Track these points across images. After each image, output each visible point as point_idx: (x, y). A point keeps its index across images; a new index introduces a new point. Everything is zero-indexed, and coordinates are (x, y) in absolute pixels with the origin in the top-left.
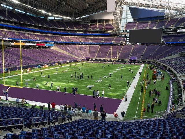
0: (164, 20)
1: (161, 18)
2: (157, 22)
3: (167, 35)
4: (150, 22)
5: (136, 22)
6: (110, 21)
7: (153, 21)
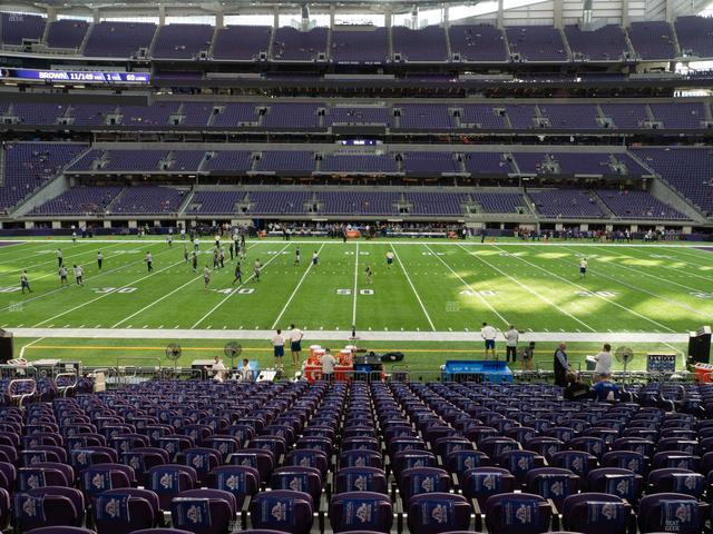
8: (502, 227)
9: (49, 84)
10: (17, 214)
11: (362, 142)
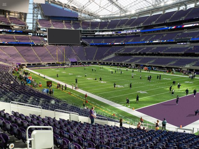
0: (76, 22)
1: (75, 20)
2: (71, 22)
3: (85, 37)
4: (64, 21)
5: (49, 20)
6: (10, 13)
7: (67, 21)
8: (194, 71)
9: (123, 34)
10: (100, 61)
11: (183, 43)
